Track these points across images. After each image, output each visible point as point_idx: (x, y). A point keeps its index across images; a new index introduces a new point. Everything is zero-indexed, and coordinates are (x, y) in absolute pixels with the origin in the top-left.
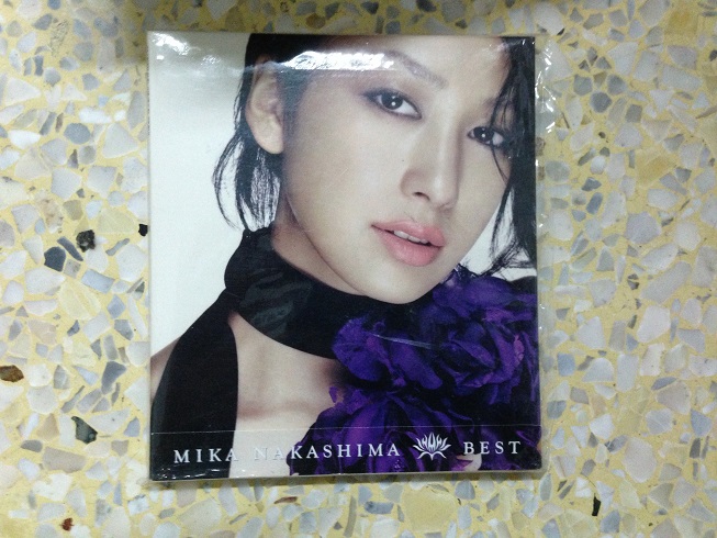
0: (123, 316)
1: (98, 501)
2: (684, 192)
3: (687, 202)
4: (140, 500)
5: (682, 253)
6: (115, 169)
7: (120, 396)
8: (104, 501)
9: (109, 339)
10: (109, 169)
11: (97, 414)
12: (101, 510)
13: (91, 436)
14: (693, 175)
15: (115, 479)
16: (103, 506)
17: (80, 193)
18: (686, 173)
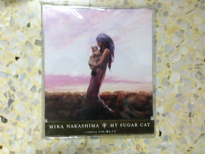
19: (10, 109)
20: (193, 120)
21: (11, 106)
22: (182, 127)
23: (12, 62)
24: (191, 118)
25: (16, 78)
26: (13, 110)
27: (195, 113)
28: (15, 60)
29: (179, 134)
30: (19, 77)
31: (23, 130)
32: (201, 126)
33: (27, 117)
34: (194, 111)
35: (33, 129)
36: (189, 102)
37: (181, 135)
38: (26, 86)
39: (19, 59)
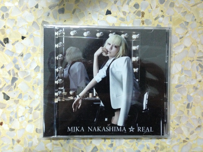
0: (17, 63)
1: (10, 117)
2: (187, 29)
3: (188, 32)
4: (23, 117)
5: (186, 47)
6: (15, 20)
7: (16, 87)
8: (12, 117)
9: (13, 70)
10: (13, 20)
11: (9, 92)
12: (11, 120)
13: (8, 98)
14: (190, 24)
15: (15, 111)
16: (12, 119)
17: (5, 27)
18: (187, 23)
19: (13, 87)
20: (190, 112)
21: (14, 84)
22: (180, 117)
23: (18, 41)
24: (189, 109)
25: (21, 57)
26: (16, 88)
27: (193, 105)
28: (21, 39)
29: (176, 124)
30: (24, 56)
31: (24, 108)
32: (198, 118)
33: (29, 96)
34: (192, 103)
35: (34, 108)
36: (188, 94)
37: (178, 125)
38: (30, 66)
39: (25, 39)
